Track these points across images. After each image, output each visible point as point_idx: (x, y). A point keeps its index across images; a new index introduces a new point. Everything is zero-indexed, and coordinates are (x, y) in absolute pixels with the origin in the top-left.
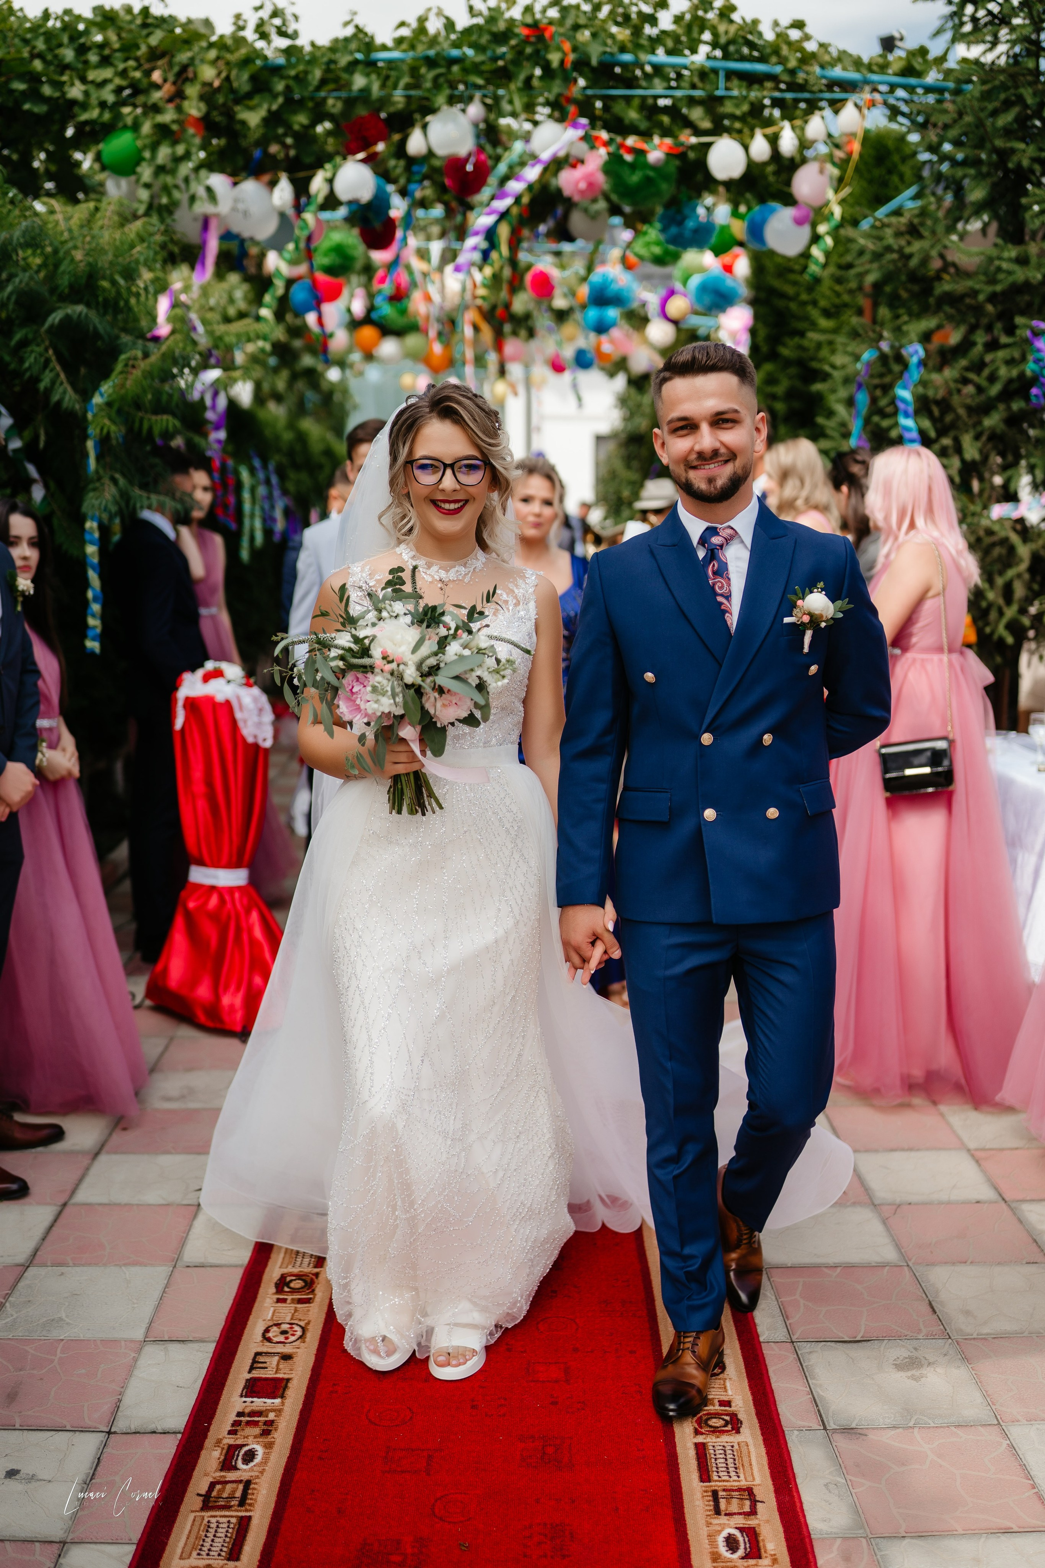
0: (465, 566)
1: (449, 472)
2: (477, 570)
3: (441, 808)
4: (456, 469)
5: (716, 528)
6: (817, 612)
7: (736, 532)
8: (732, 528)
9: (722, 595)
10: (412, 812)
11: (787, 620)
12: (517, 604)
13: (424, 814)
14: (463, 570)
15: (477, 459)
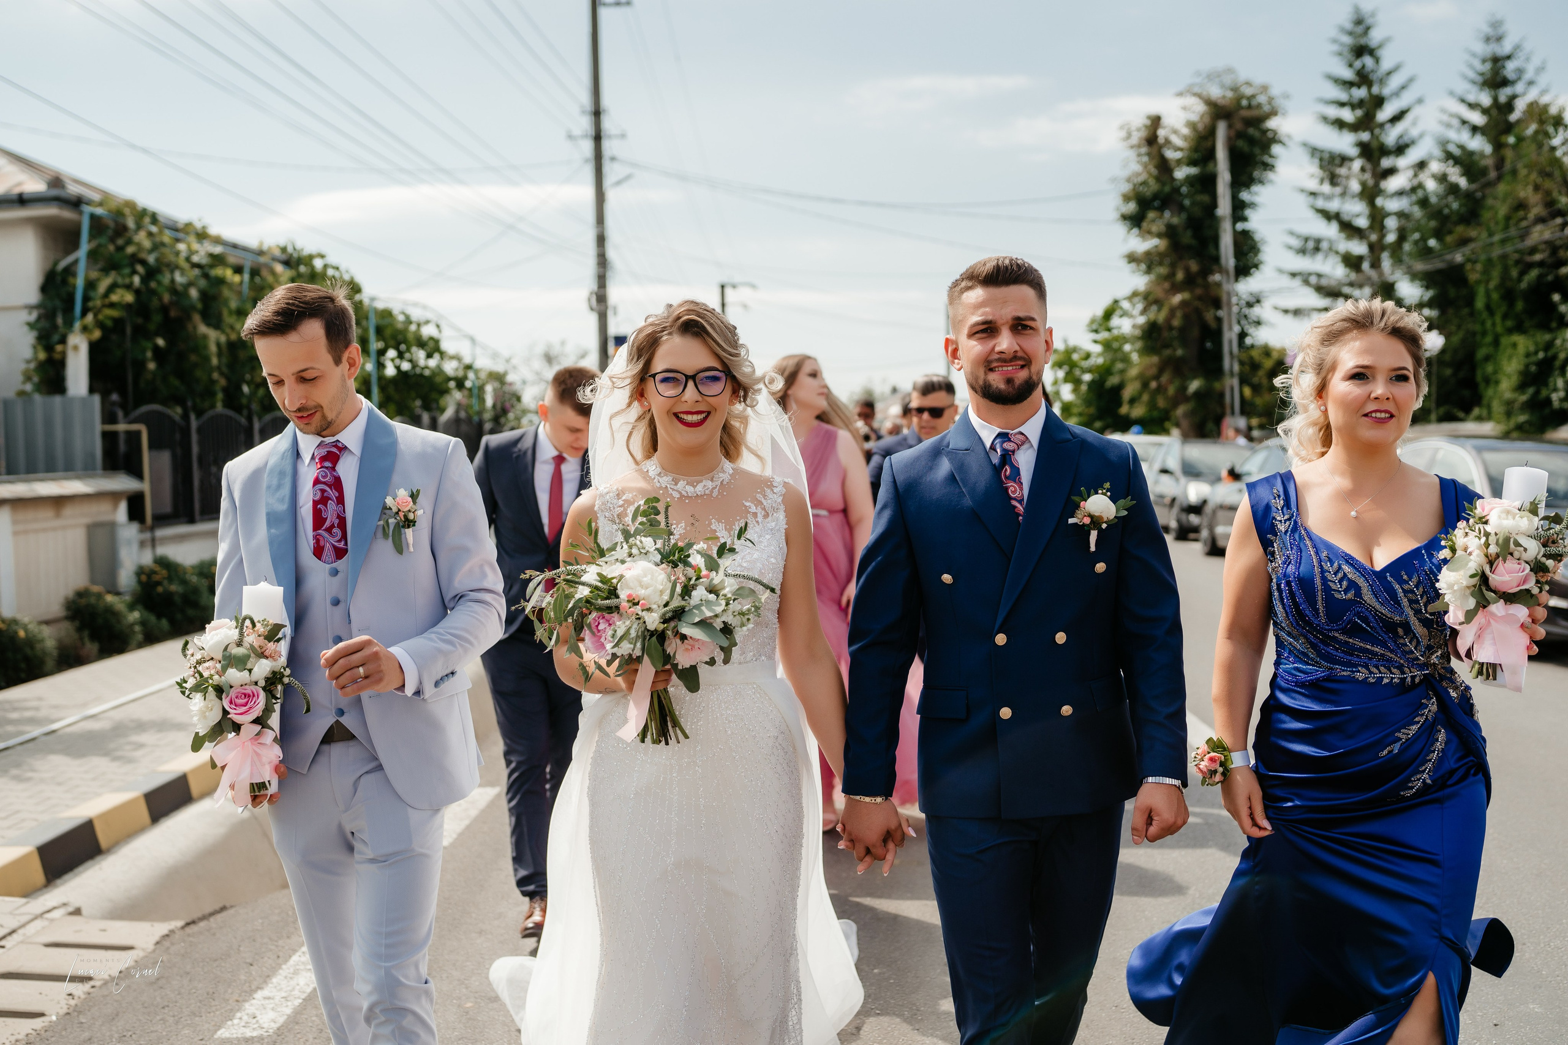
0: (712, 480)
1: (691, 384)
2: (725, 483)
3: (687, 737)
4: (697, 382)
5: (1007, 434)
6: (1097, 514)
7: (1027, 438)
8: (1022, 434)
9: (1015, 499)
10: (656, 742)
11: (1071, 521)
12: (766, 516)
13: (667, 743)
14: (710, 484)
15: (717, 370)
